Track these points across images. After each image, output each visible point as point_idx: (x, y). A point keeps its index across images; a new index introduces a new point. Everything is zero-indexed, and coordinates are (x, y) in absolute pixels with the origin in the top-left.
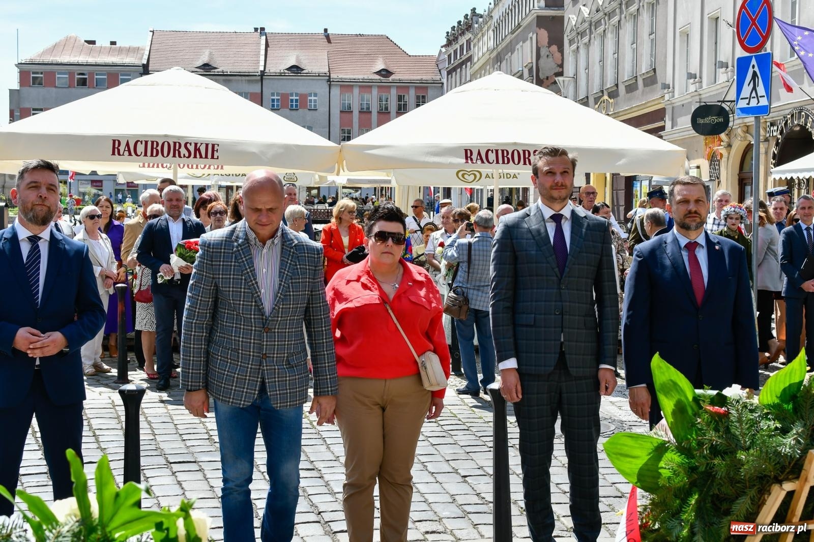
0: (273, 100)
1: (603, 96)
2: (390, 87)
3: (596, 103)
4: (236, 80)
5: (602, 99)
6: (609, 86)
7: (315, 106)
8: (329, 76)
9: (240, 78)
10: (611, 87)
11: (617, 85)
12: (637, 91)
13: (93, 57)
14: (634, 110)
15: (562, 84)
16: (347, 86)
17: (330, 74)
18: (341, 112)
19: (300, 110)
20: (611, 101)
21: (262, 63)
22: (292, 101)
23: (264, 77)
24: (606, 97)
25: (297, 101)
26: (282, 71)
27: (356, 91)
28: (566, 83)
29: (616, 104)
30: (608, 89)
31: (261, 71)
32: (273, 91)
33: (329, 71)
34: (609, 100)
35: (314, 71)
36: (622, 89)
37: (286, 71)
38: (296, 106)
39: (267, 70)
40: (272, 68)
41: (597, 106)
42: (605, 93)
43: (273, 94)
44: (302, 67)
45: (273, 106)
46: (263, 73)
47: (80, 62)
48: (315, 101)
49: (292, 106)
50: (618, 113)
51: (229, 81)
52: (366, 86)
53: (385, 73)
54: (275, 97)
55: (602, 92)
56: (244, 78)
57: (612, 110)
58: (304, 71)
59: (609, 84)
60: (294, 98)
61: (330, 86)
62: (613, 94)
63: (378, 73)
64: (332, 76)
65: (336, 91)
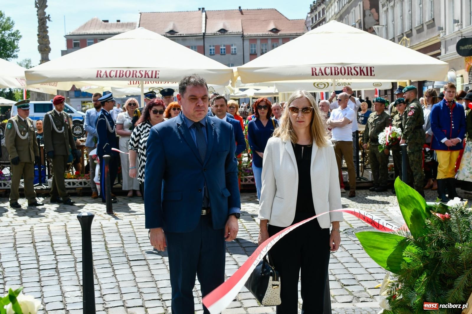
0: (211, 50)
1: (403, 36)
2: (278, 39)
3: (399, 41)
4: (189, 39)
5: (403, 39)
6: (406, 30)
7: (235, 52)
8: (243, 34)
9: (191, 38)
10: (408, 31)
11: (411, 30)
12: (424, 32)
13: (108, 29)
14: (422, 44)
15: (377, 30)
16: (253, 40)
17: (243, 33)
18: (251, 54)
19: (227, 55)
20: (408, 39)
21: (204, 28)
22: (222, 49)
23: (205, 36)
24: (405, 37)
25: (224, 49)
26: (215, 33)
27: (259, 42)
28: (380, 29)
29: (411, 41)
30: (406, 32)
31: (203, 33)
32: (210, 45)
33: (243, 31)
34: (407, 39)
35: (234, 31)
36: (414, 32)
37: (218, 32)
38: (224, 52)
39: (207, 32)
40: (209, 31)
41: (400, 43)
42: (405, 35)
43: (210, 46)
44: (227, 29)
45: (211, 53)
46: (204, 34)
47: (100, 33)
48: (235, 49)
49: (222, 52)
50: (412, 46)
51: (185, 40)
52: (264, 39)
53: (275, 30)
54: (212, 48)
55: (403, 34)
56: (193, 37)
57: (409, 45)
58: (228, 32)
59: (407, 30)
60: (223, 48)
61: (243, 40)
62: (409, 35)
63: (272, 31)
64: (245, 34)
65: (247, 43)
